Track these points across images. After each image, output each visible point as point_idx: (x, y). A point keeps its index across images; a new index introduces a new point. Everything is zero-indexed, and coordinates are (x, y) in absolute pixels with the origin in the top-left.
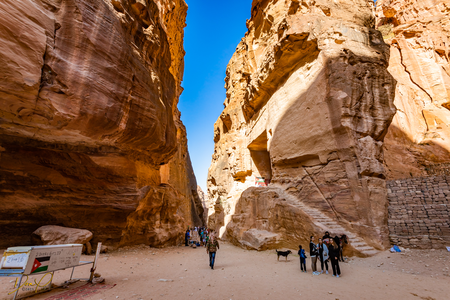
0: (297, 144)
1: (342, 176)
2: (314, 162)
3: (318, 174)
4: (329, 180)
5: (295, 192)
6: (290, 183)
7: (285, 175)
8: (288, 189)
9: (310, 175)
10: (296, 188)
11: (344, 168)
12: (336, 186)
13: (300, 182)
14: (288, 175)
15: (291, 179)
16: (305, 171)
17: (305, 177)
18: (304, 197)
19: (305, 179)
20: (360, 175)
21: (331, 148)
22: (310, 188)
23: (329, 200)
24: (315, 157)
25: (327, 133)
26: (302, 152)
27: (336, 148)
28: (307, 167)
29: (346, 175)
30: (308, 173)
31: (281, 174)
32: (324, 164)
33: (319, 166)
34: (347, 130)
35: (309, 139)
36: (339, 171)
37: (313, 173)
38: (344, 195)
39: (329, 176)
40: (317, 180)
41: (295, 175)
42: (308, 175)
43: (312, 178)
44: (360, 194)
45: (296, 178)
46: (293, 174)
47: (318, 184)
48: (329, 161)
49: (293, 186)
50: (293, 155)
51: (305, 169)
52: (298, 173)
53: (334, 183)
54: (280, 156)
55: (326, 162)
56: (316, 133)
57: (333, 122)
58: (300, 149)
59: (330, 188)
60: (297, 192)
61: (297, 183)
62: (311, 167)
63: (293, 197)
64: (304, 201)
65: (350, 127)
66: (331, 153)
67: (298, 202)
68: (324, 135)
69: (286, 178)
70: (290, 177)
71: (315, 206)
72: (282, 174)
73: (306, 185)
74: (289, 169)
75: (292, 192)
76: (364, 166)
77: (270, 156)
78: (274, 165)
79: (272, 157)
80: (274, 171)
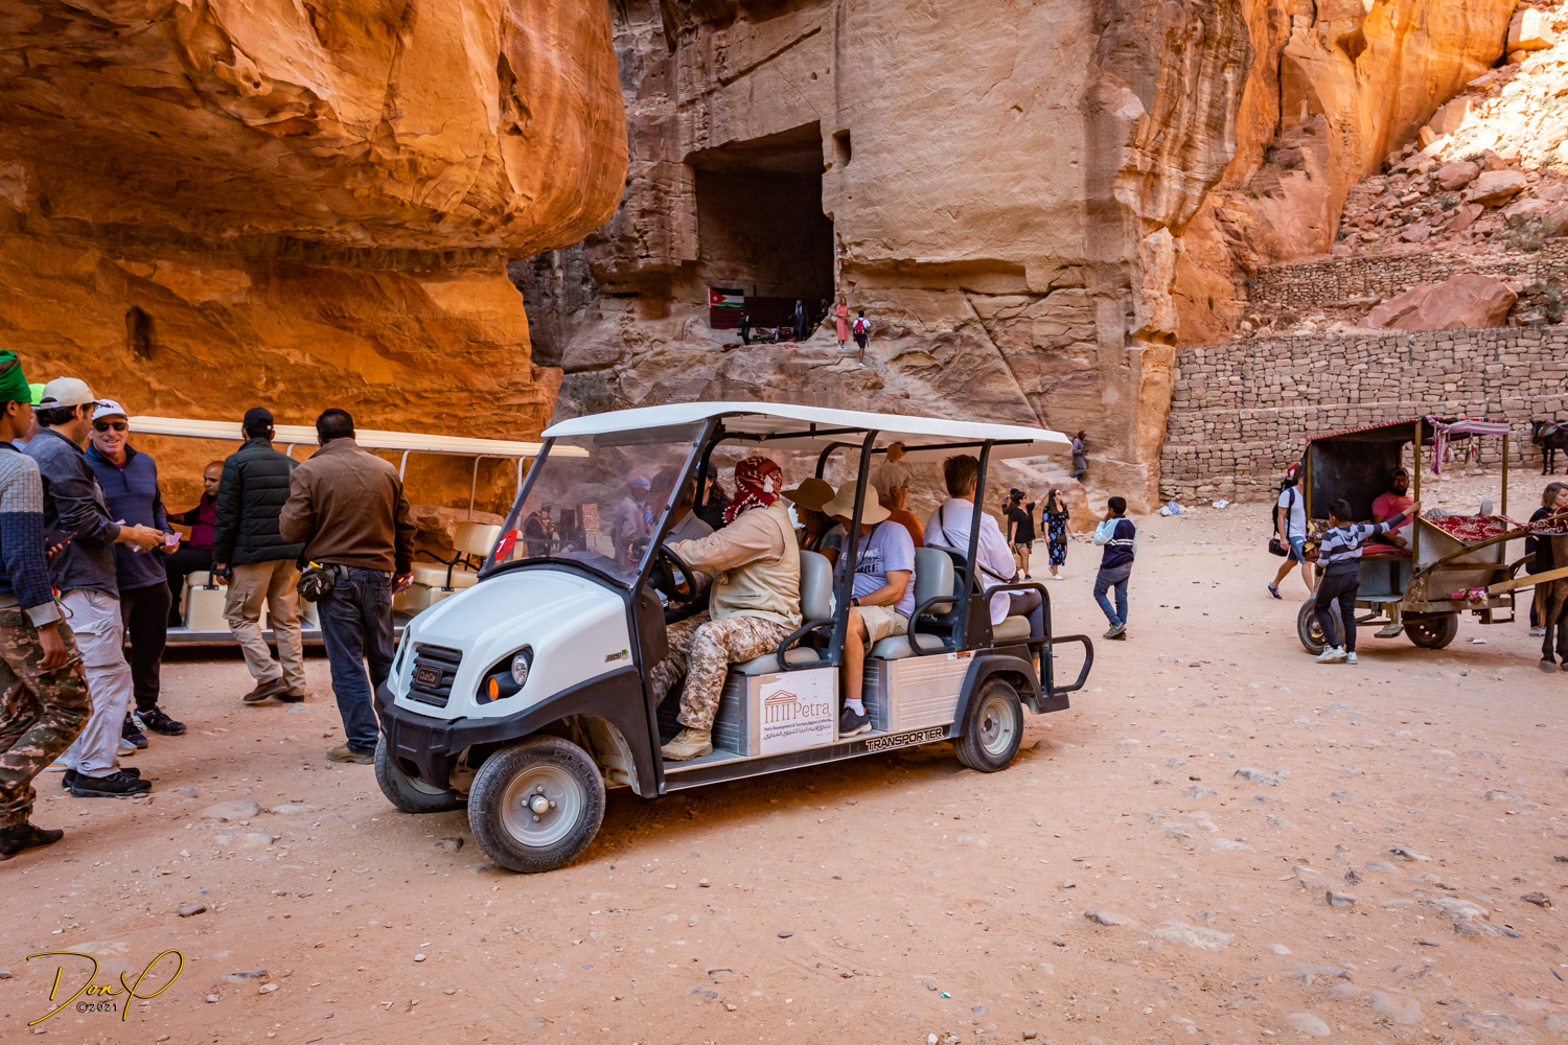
0: (960, 218)
1: (1083, 335)
2: (1002, 284)
3: (1013, 321)
4: (1044, 344)
5: (927, 370)
6: (909, 338)
7: (892, 311)
8: (899, 357)
9: (983, 320)
10: (930, 358)
11: (1093, 315)
12: (1061, 359)
13: (946, 340)
14: (903, 312)
15: (913, 324)
16: (967, 306)
17: (965, 324)
18: (958, 386)
19: (966, 332)
20: (1129, 338)
21: (1069, 255)
22: (979, 360)
23: (1034, 398)
24: (1015, 270)
25: (1067, 209)
26: (972, 249)
27: (1083, 255)
28: (978, 294)
29: (1095, 333)
30: (978, 313)
31: (873, 305)
32: (1037, 296)
33: (1022, 299)
34: (1123, 215)
35: (1003, 212)
36: (1077, 320)
37: (995, 316)
38: (1078, 387)
39: (1045, 331)
40: (1006, 338)
41: (931, 315)
42: (977, 318)
43: (989, 332)
44: (1120, 386)
45: (934, 324)
46: (923, 311)
47: (1007, 351)
48: (1052, 289)
49: (918, 349)
50: (941, 251)
51: (969, 300)
52: (944, 311)
53: (1056, 353)
54: (886, 246)
55: (1044, 289)
56: (1032, 200)
57: (1092, 182)
58: (967, 238)
59: (1044, 364)
60: (934, 370)
61: (936, 340)
62: (992, 295)
63: (919, 383)
64: (955, 396)
65: (1133, 206)
66: (1064, 267)
67: (936, 400)
68: (1055, 212)
69: (894, 320)
70: (912, 318)
71: (992, 414)
72: (878, 305)
73: (968, 349)
74: (908, 291)
75: (913, 367)
76: (1143, 315)
77: (835, 232)
78: (848, 268)
79: (847, 239)
80: (846, 290)
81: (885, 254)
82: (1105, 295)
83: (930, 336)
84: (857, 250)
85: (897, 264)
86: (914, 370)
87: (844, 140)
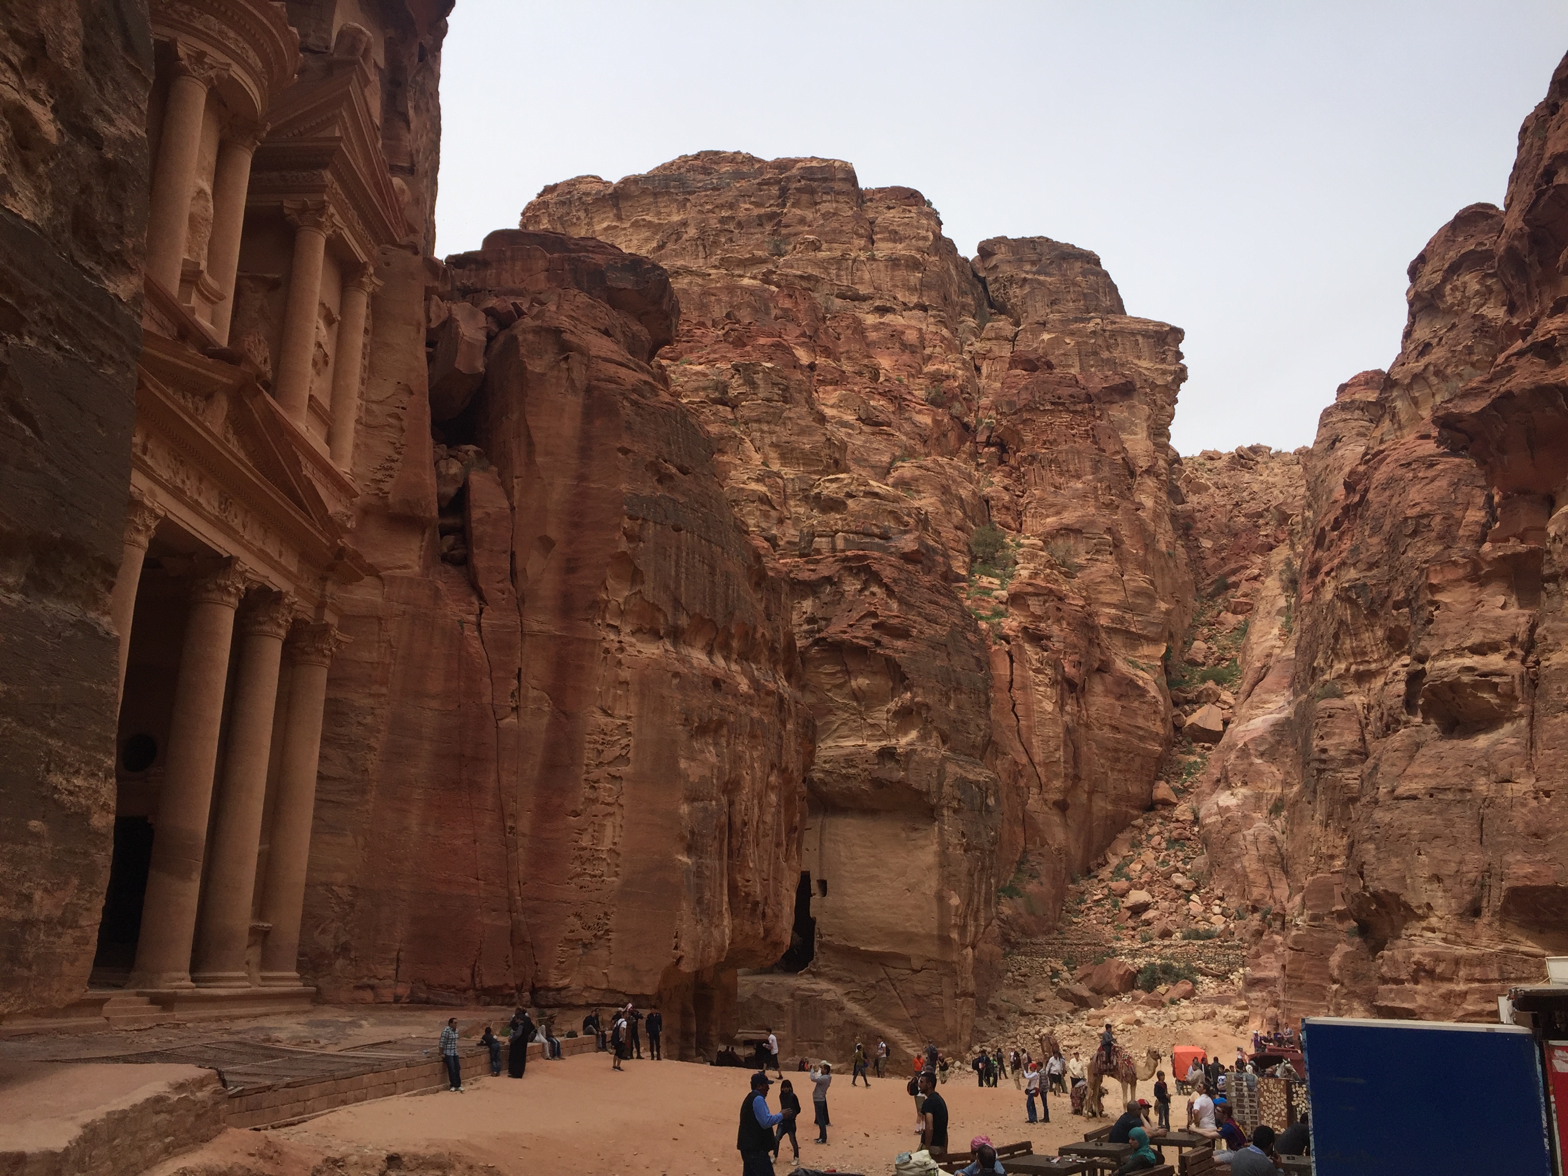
0: (881, 933)
1: (936, 991)
2: (900, 964)
3: (904, 982)
4: (919, 993)
5: (862, 1000)
6: (853, 984)
7: (845, 969)
8: (848, 993)
9: (890, 979)
10: (864, 995)
11: (940, 983)
12: (926, 1001)
13: (873, 987)
14: (850, 971)
15: (855, 977)
16: (883, 972)
17: (882, 980)
18: (878, 1010)
19: (881, 984)
20: (956, 995)
21: (931, 956)
22: (888, 998)
24: (907, 959)
25: (930, 936)
26: (887, 947)
27: (936, 957)
28: (888, 967)
29: (941, 991)
30: (888, 976)
32: (916, 971)
33: (908, 972)
34: (953, 942)
35: (901, 933)
36: (933, 985)
37: (896, 978)
39: (920, 988)
40: (901, 989)
41: (864, 974)
43: (893, 985)
45: (867, 979)
46: (861, 971)
47: (902, 995)
48: (922, 969)
49: (858, 990)
50: (872, 946)
51: (885, 970)
52: (871, 973)
53: (924, 998)
54: (844, 939)
55: (919, 969)
56: (915, 930)
57: (940, 928)
58: (884, 942)
59: (919, 1003)
60: (866, 1001)
61: (867, 986)
62: (895, 969)
63: (859, 1007)
64: (877, 1015)
65: (957, 939)
66: (928, 961)
67: (868, 1016)
68: (925, 937)
69: (845, 974)
70: (855, 974)
72: (838, 966)
73: (883, 992)
74: (854, 962)
76: (961, 985)
77: (816, 926)
78: (822, 945)
79: (823, 931)
80: (819, 955)
81: (844, 943)
82: (945, 975)
83: (864, 984)
84: (829, 938)
85: (849, 948)
86: (855, 1000)
87: (823, 884)
